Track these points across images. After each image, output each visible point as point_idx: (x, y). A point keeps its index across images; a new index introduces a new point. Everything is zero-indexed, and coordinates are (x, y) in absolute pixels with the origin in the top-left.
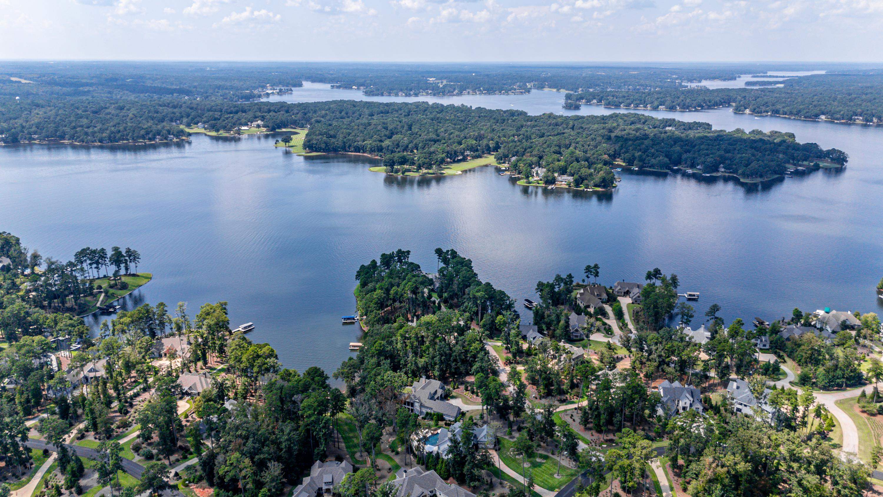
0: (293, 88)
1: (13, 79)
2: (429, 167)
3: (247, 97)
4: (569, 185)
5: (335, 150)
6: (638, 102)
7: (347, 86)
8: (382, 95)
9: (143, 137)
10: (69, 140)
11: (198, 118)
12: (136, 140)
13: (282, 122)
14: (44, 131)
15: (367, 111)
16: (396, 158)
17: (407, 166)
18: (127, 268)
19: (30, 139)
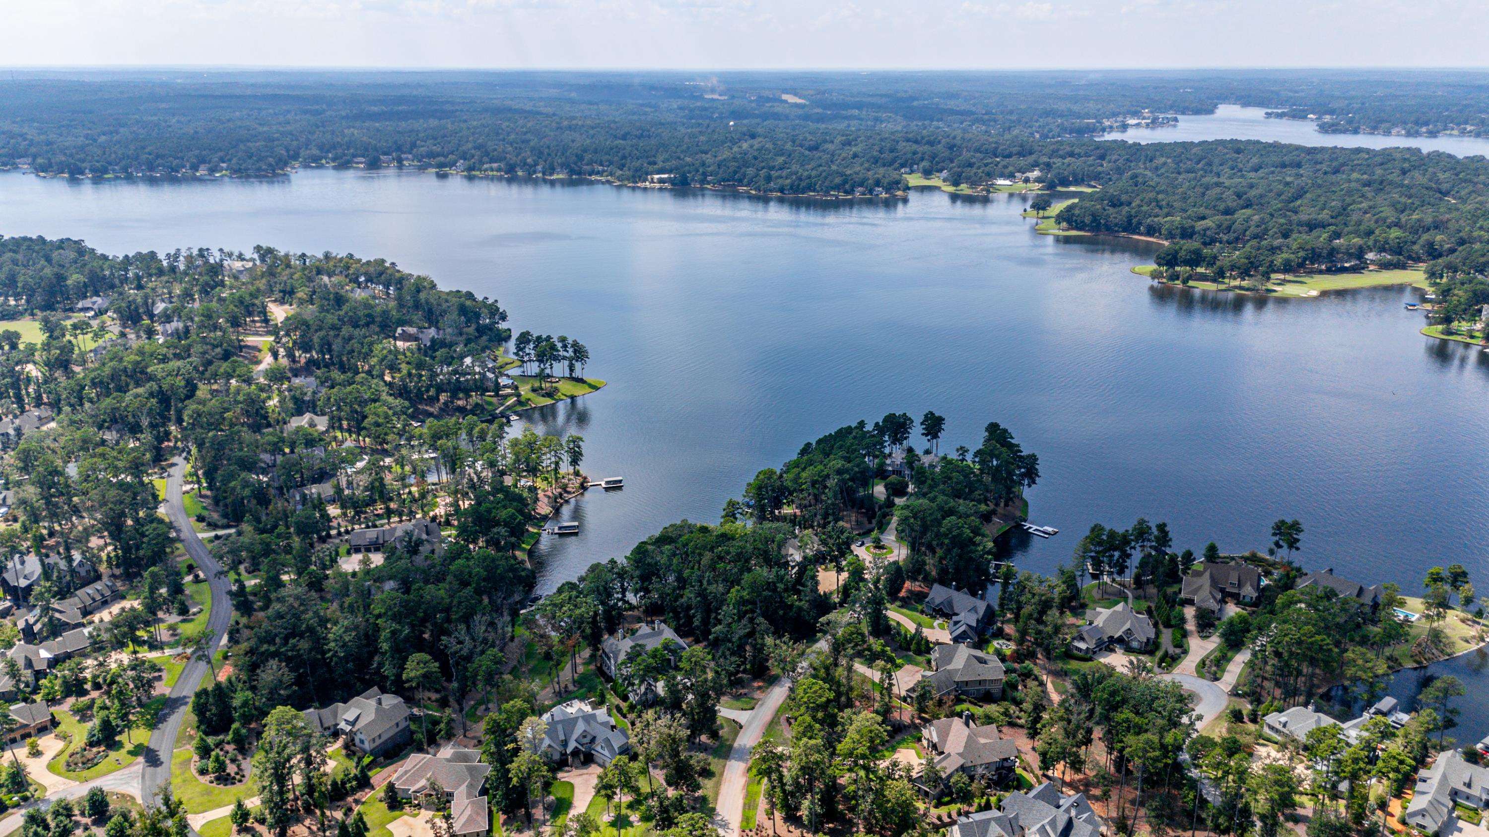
1: (784, 97)
2: (1245, 273)
3: (1080, 131)
5: (1108, 228)
7: (1298, 115)
8: (1356, 132)
9: (837, 188)
10: (746, 186)
11: (947, 162)
12: (827, 193)
13: (1075, 175)
14: (721, 171)
15: (1255, 160)
16: (1183, 253)
17: (1200, 270)
18: (572, 368)
19: (703, 181)
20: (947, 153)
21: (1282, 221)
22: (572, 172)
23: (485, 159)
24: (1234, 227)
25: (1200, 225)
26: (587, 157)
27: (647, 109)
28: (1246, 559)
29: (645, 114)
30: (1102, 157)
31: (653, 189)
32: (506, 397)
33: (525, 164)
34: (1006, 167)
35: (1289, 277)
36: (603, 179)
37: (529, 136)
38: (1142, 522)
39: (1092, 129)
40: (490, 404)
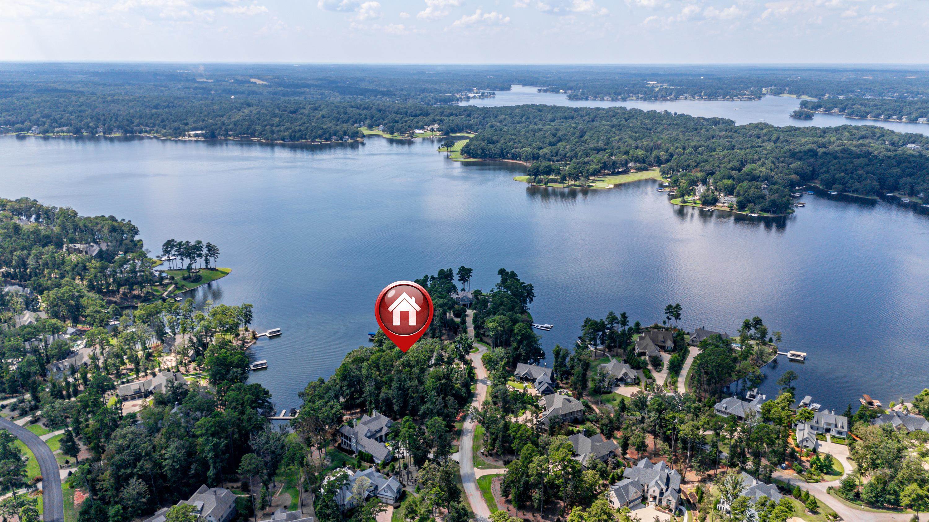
0: (496, 92)
1: (252, 80)
2: (576, 178)
3: (446, 101)
4: (731, 207)
5: (492, 157)
6: (891, 112)
7: (555, 90)
8: (587, 99)
9: (320, 137)
10: (257, 137)
11: (381, 120)
12: (313, 140)
13: (458, 126)
14: (238, 128)
15: (550, 116)
16: (542, 168)
17: (552, 177)
18: (207, 262)
19: (226, 135)
20: (379, 115)
21: (583, 148)
22: (126, 132)
23: (54, 124)
24: (559, 152)
25: (542, 152)
26: (136, 121)
27: (163, 88)
28: (654, 328)
29: (162, 91)
30: (469, 116)
31: (190, 141)
32: (166, 285)
33: (88, 127)
34: (417, 122)
35: (596, 178)
36: (152, 135)
37: (83, 108)
38: (611, 314)
39: (450, 100)
40: (157, 291)
